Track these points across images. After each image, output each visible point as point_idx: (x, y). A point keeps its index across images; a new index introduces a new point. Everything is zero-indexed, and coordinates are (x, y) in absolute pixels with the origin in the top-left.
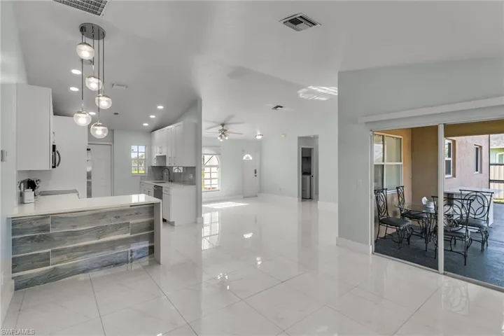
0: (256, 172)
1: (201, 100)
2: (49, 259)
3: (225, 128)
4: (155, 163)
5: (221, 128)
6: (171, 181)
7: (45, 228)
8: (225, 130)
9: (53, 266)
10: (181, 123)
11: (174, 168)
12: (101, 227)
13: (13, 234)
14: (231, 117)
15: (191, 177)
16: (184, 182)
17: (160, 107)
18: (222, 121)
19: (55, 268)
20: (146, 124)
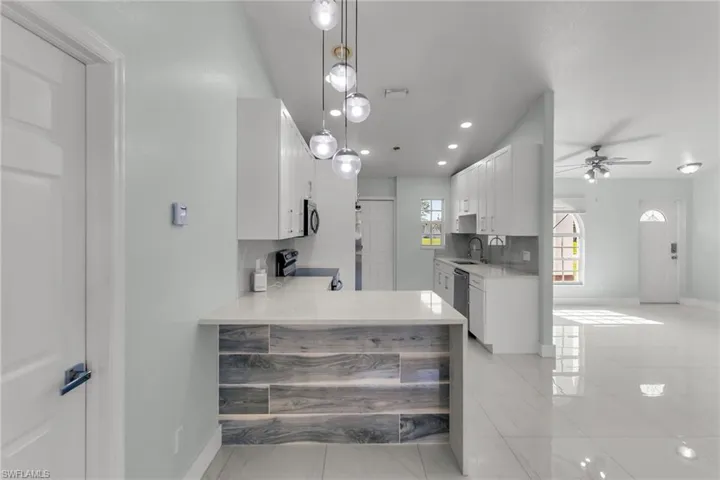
0: (674, 248)
1: (552, 93)
2: (266, 401)
3: (600, 154)
4: (456, 229)
5: (592, 154)
6: (485, 261)
7: (261, 346)
8: (604, 158)
9: (274, 416)
10: (507, 148)
11: (490, 238)
12: (348, 357)
13: (221, 348)
14: (622, 125)
15: (527, 256)
16: (511, 267)
17: (466, 125)
18: (593, 141)
19: (275, 420)
20: (442, 163)
